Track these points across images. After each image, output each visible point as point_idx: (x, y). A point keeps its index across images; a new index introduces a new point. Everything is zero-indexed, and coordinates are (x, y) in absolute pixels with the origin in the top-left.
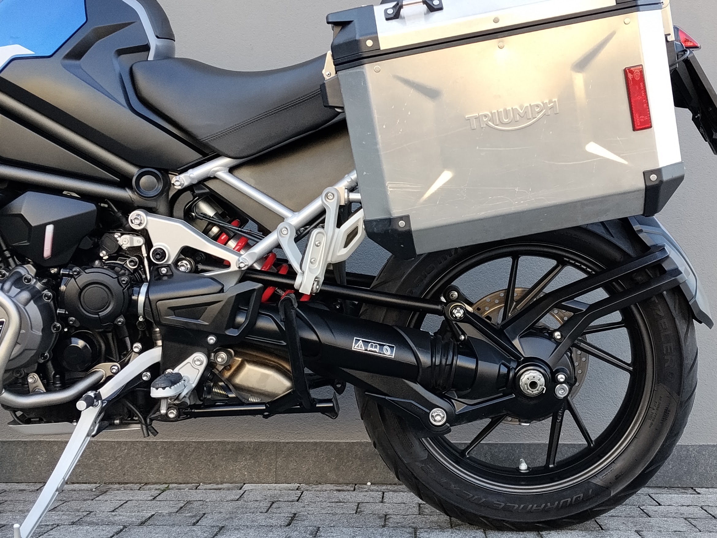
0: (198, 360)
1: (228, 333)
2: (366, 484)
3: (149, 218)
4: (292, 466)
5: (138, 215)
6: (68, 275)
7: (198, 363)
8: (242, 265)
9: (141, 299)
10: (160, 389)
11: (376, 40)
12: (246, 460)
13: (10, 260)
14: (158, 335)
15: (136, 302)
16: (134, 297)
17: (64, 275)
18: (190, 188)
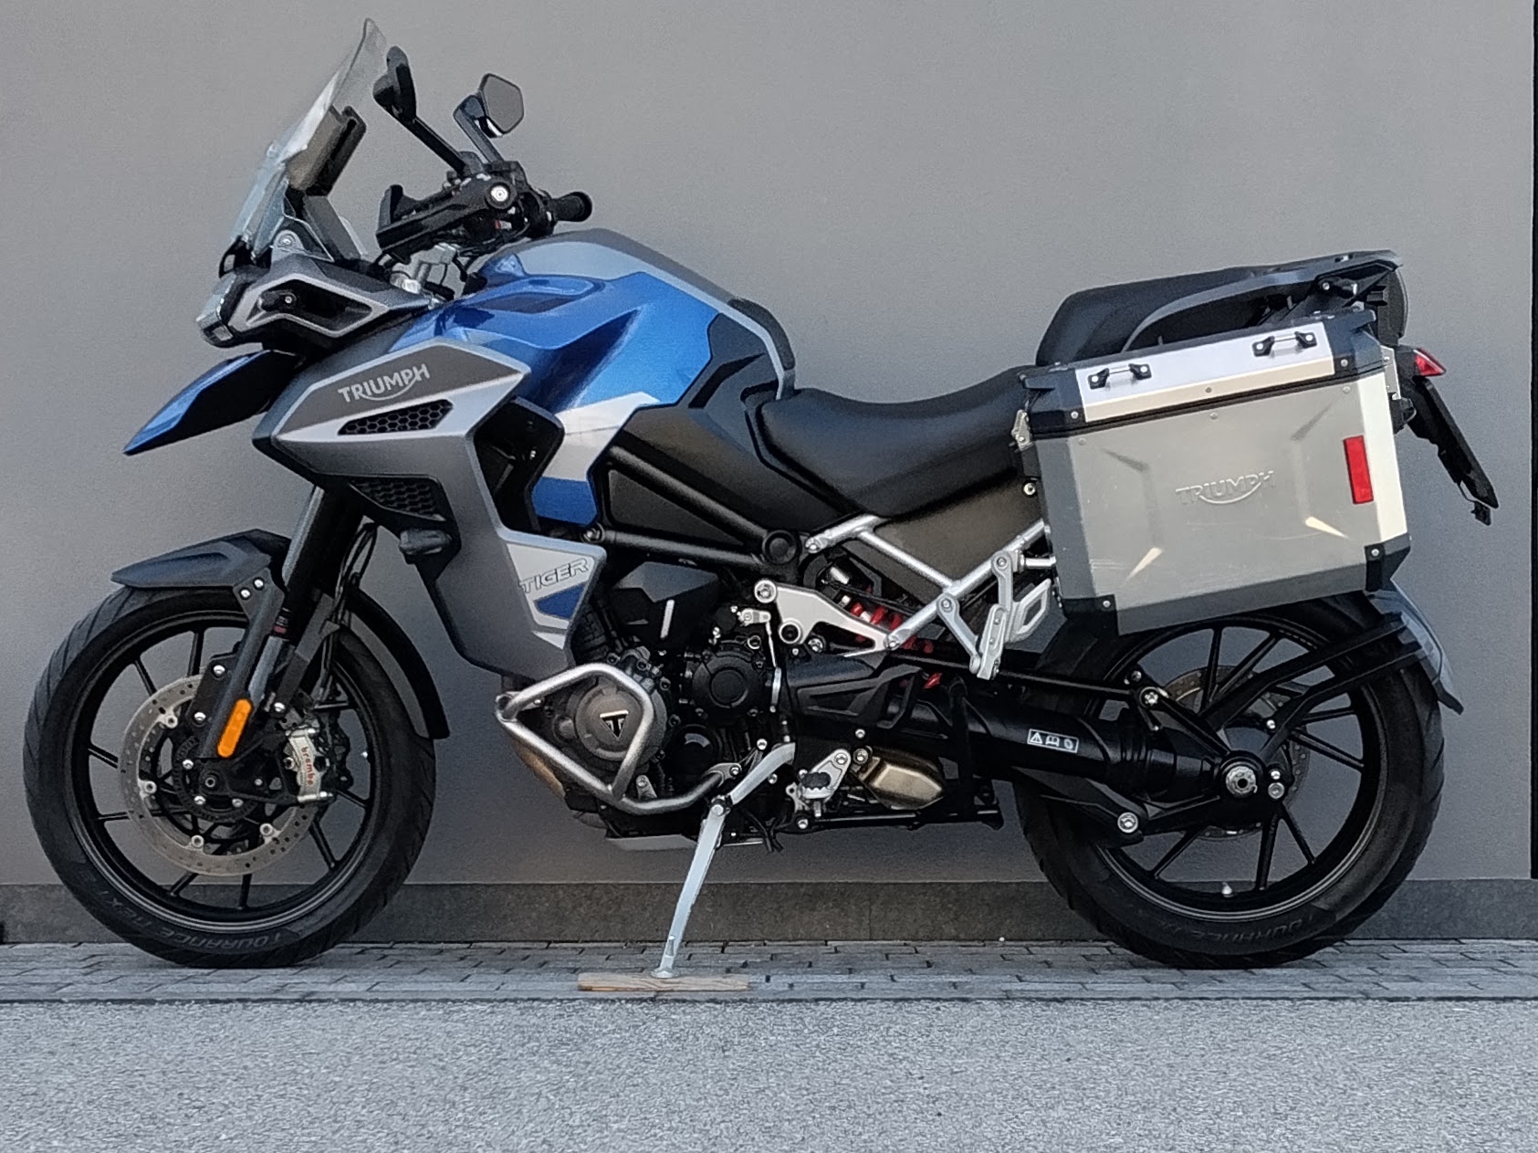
0: (842, 758)
1: (880, 725)
2: (998, 940)
3: (780, 589)
4: (893, 915)
5: (766, 585)
6: (695, 660)
7: (841, 761)
8: (893, 645)
9: (777, 685)
10: (816, 789)
11: (1081, 411)
12: (827, 909)
13: (618, 642)
14: (786, 730)
15: (771, 688)
16: (767, 684)
17: (688, 659)
18: (826, 552)
